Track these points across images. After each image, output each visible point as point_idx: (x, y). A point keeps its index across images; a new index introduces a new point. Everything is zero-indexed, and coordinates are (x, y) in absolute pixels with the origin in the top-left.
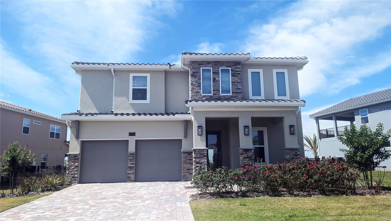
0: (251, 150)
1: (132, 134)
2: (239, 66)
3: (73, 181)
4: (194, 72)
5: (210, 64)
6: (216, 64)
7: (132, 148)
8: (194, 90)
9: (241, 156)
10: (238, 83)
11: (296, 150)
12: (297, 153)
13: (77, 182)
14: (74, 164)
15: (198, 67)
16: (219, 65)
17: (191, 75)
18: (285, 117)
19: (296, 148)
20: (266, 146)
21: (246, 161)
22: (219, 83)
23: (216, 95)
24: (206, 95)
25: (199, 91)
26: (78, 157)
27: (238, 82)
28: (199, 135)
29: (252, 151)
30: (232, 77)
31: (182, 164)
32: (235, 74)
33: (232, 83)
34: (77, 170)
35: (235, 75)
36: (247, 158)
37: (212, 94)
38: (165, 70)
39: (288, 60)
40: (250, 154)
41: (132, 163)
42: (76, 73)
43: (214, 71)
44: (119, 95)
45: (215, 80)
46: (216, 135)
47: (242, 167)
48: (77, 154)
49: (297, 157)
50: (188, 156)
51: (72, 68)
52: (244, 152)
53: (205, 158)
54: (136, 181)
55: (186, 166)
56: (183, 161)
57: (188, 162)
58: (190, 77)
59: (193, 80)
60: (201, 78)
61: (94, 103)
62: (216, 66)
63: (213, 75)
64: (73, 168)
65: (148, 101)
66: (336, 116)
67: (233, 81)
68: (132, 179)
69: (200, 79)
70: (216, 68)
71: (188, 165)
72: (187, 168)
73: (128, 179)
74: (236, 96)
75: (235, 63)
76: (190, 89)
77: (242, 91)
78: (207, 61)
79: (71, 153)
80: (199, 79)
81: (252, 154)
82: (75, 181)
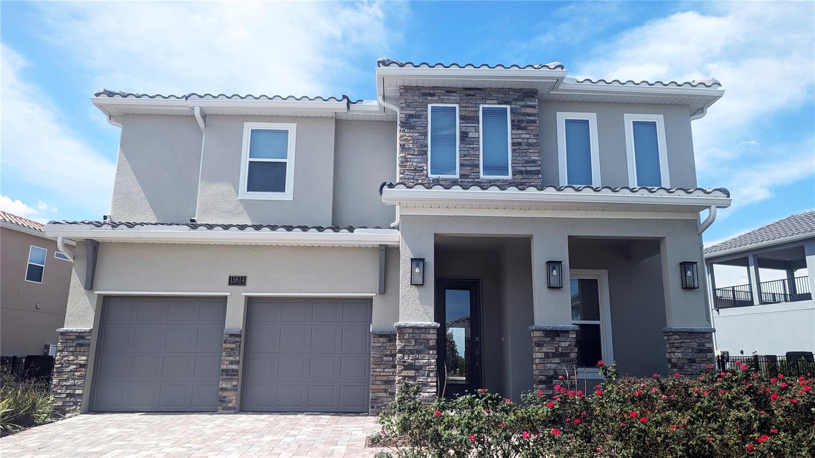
0: (567, 332)
1: (237, 281)
2: (533, 102)
3: (70, 406)
4: (411, 116)
5: (454, 94)
6: (469, 95)
7: (235, 319)
8: (408, 164)
9: (537, 348)
10: (530, 147)
11: (702, 337)
12: (704, 346)
13: (79, 408)
14: (75, 358)
15: (421, 101)
16: (478, 98)
17: (402, 122)
18: (667, 239)
19: (703, 331)
20: (605, 323)
21: (553, 365)
22: (477, 146)
23: (468, 178)
24: (442, 176)
25: (422, 167)
26: (89, 340)
27: (529, 145)
28: (416, 285)
29: (570, 336)
30: (513, 129)
31: (372, 366)
32: (522, 121)
33: (513, 146)
34: (82, 377)
35: (523, 125)
36: (555, 355)
37: (457, 176)
38: (335, 113)
39: (666, 87)
40: (563, 344)
41: (231, 361)
42: (108, 122)
43: (464, 114)
44: (215, 178)
45: (467, 137)
46: (469, 292)
47: (541, 382)
48: (85, 332)
49: (703, 358)
50: (388, 344)
51: (96, 105)
52: (548, 339)
53: (431, 352)
54: (242, 409)
55: (382, 374)
56: (373, 357)
57: (387, 361)
58: (399, 128)
59: (406, 136)
60: (427, 132)
61: (150, 199)
62: (470, 99)
63: (460, 123)
64: (71, 371)
65: (287, 195)
66: (756, 255)
67: (516, 141)
68: (230, 405)
69: (425, 134)
70: (470, 105)
71: (386, 370)
72: (385, 378)
73: (220, 405)
74: (522, 181)
75: (524, 93)
76: (398, 162)
77: (539, 168)
78: (445, 87)
79: (70, 329)
80: (421, 135)
81: (570, 345)
82: (74, 407)
